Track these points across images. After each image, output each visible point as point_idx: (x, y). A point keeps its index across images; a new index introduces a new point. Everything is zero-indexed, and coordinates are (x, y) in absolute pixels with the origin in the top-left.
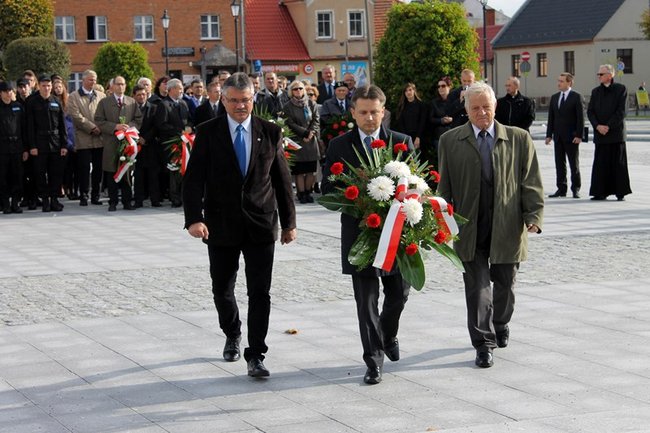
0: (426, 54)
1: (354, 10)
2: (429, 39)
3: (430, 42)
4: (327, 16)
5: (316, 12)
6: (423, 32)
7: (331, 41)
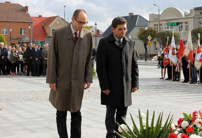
5: (52, 29)
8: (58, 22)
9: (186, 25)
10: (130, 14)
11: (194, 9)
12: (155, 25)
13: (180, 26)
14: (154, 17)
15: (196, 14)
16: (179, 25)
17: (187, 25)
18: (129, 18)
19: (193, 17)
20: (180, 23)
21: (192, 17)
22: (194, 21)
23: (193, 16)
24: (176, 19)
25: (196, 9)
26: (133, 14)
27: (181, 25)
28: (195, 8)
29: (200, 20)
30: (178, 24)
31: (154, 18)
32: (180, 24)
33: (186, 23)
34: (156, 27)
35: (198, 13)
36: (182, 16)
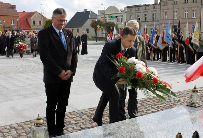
1: (39, 20)
4: (34, 21)
5: (33, 20)
7: (35, 26)
8: (36, 16)
10: (85, 10)
12: (102, 18)
14: (101, 12)
18: (85, 12)
20: (118, 16)
21: (125, 13)
22: (127, 15)
24: (115, 14)
25: (128, 7)
26: (87, 10)
27: (118, 18)
29: (130, 14)
30: (116, 17)
33: (122, 16)
34: (103, 19)
35: (129, 10)
36: (119, 12)
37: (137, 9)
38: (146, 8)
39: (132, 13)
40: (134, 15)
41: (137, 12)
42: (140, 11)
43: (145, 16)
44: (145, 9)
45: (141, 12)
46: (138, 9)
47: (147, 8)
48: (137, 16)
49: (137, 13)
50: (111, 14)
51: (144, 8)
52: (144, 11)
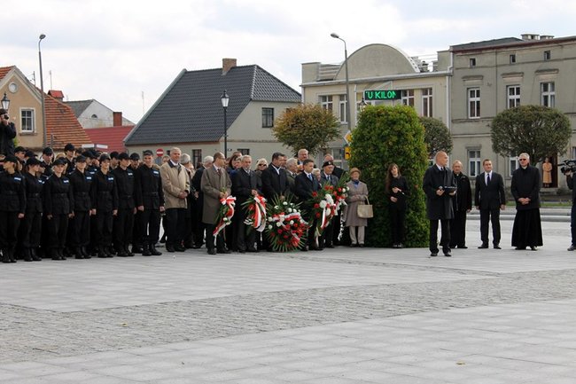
0: (398, 143)
1: (25, 108)
2: (399, 132)
3: (400, 134)
6: (395, 127)
9: (425, 97)
11: (449, 51)
12: (324, 98)
13: (405, 101)
14: (318, 73)
15: (458, 66)
16: (403, 98)
17: (428, 97)
18: (224, 74)
19: (450, 75)
20: (405, 92)
21: (445, 75)
22: (452, 87)
23: (448, 72)
24: (393, 80)
25: (458, 50)
27: (407, 98)
28: (454, 47)
29: (469, 82)
30: (399, 94)
31: (320, 75)
32: (406, 95)
33: (425, 91)
34: (327, 103)
35: (465, 61)
36: (412, 70)
37: (503, 57)
38: (548, 54)
39: (481, 77)
40: (489, 85)
41: (502, 70)
42: (519, 69)
43: (546, 90)
44: (542, 56)
45: (522, 74)
46: (507, 59)
47: (553, 56)
48: (502, 89)
49: (505, 75)
50: (372, 82)
51: (538, 53)
52: (537, 66)
